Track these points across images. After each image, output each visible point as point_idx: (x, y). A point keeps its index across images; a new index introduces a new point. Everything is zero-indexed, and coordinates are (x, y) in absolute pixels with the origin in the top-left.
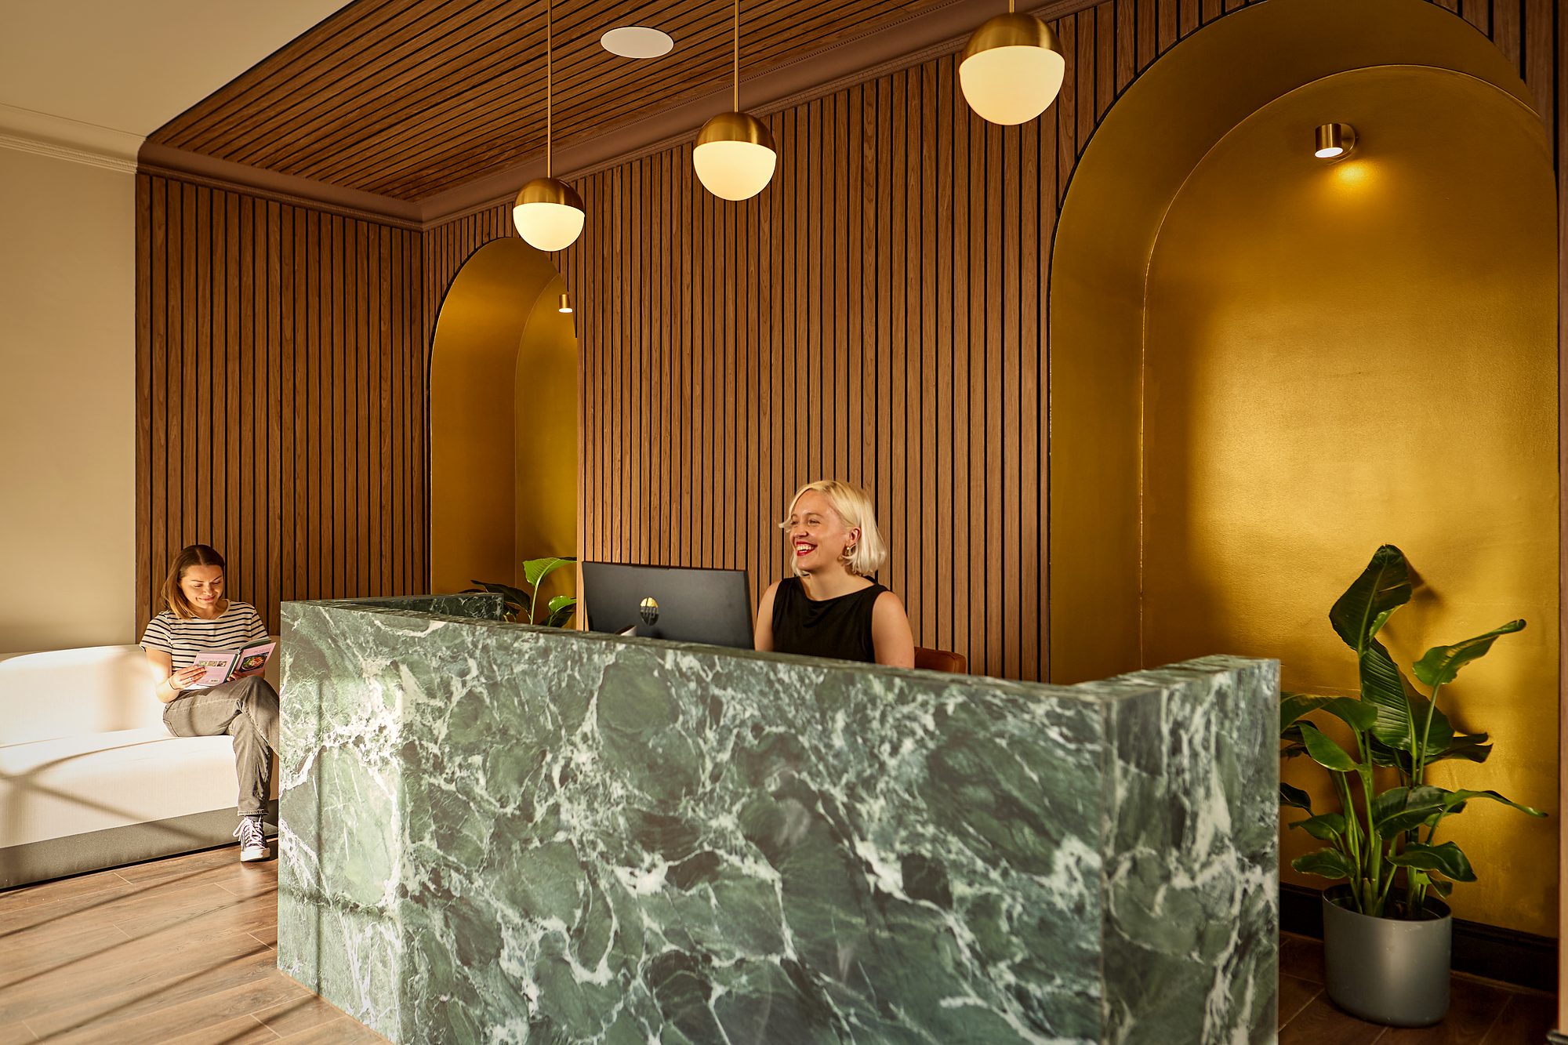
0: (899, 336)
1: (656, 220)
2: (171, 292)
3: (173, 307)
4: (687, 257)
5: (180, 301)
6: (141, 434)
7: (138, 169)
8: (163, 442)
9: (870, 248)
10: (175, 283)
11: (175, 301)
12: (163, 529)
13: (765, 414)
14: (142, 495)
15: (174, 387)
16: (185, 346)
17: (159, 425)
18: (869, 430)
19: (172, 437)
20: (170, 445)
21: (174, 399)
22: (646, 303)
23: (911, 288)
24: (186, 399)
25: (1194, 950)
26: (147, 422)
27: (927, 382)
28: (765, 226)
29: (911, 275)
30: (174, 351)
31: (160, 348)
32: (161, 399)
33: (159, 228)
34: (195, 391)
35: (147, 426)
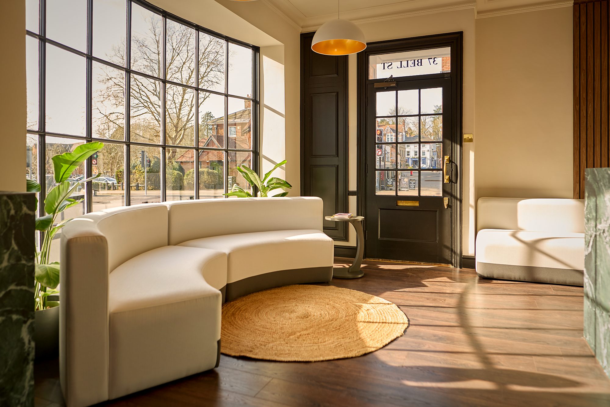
2: (589, 50)
3: (590, 57)
5: (593, 53)
6: (575, 112)
7: (574, 3)
8: (585, 115)
10: (591, 45)
11: (590, 54)
12: (585, 152)
14: (576, 138)
15: (590, 91)
16: (595, 72)
17: (583, 108)
19: (589, 112)
20: (588, 116)
21: (590, 96)
24: (596, 95)
26: (578, 107)
30: (590, 75)
31: (584, 75)
32: (584, 97)
33: (583, 25)
34: (600, 91)
35: (578, 109)
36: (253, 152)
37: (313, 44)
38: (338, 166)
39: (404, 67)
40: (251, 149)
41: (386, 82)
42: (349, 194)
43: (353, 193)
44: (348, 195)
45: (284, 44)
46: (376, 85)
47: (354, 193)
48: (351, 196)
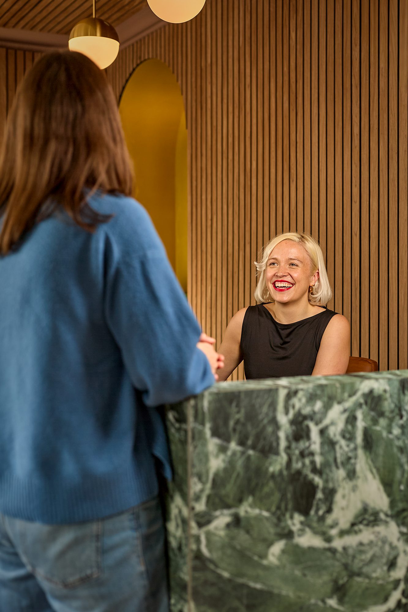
0: (374, 114)
1: (230, 38)
4: (248, 64)
9: (356, 45)
13: (293, 181)
18: (356, 190)
22: (225, 101)
23: (382, 75)
25: (331, 597)
27: (392, 150)
28: (293, 35)
29: (382, 65)
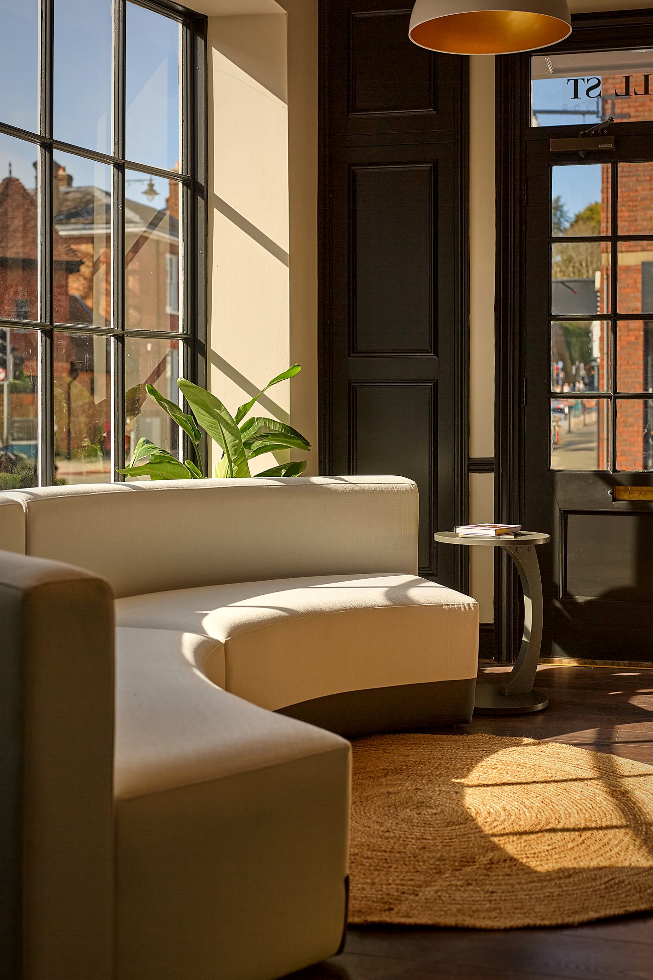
36: (186, 341)
37: (414, 24)
38: (436, 384)
39: (636, 94)
40: (181, 330)
41: (584, 135)
42: (472, 467)
43: (482, 466)
44: (470, 470)
45: (286, 12)
46: (555, 145)
47: (487, 464)
48: (477, 474)
